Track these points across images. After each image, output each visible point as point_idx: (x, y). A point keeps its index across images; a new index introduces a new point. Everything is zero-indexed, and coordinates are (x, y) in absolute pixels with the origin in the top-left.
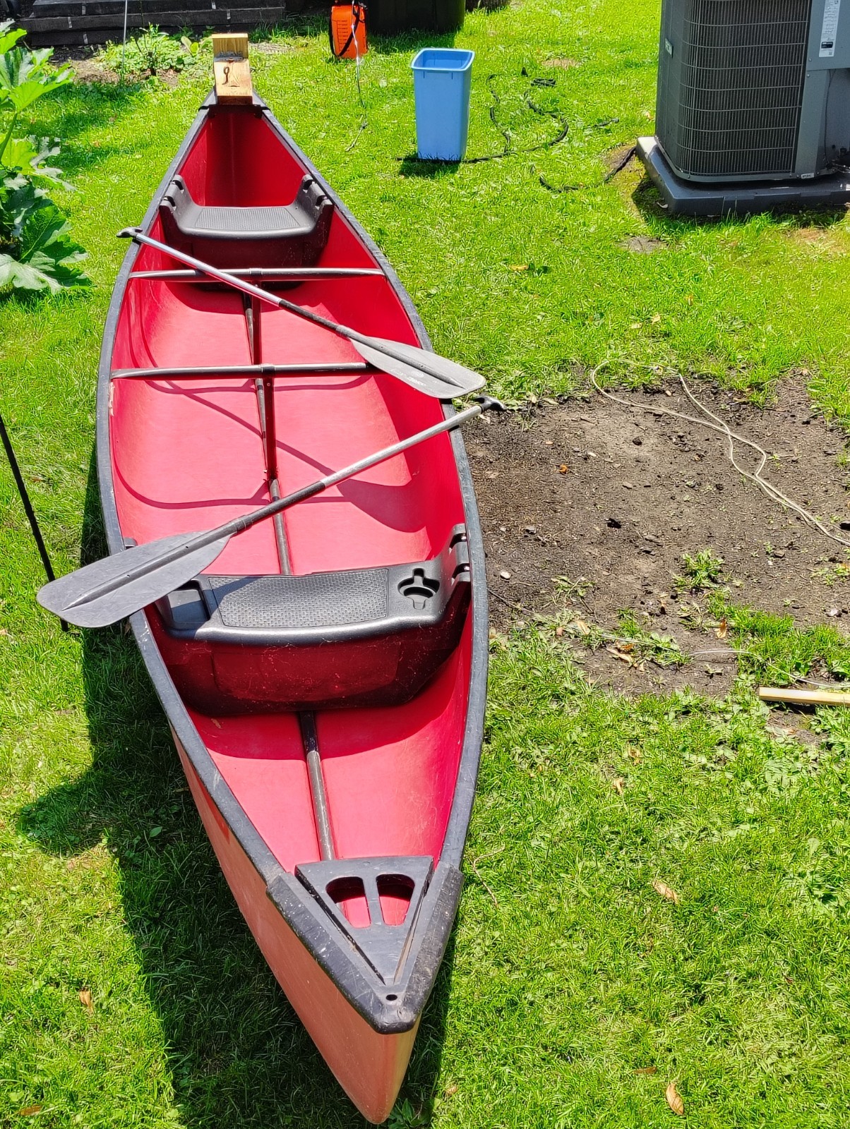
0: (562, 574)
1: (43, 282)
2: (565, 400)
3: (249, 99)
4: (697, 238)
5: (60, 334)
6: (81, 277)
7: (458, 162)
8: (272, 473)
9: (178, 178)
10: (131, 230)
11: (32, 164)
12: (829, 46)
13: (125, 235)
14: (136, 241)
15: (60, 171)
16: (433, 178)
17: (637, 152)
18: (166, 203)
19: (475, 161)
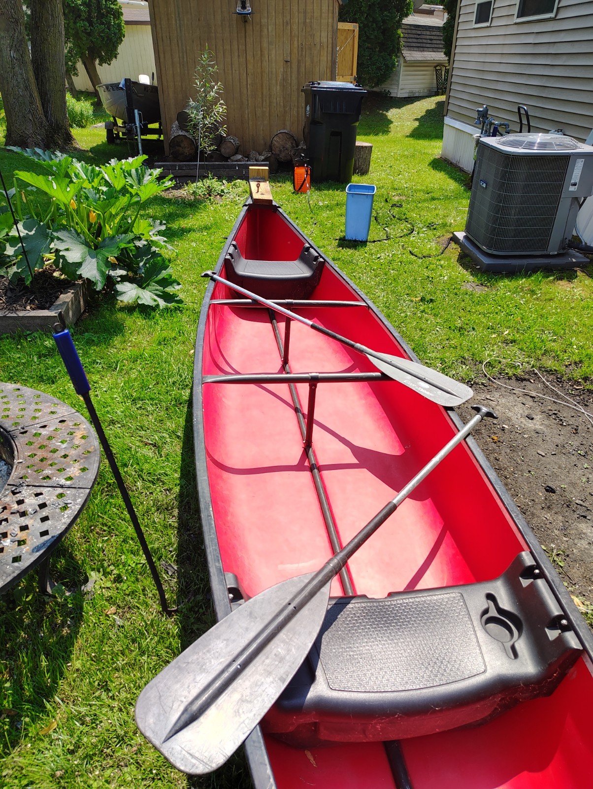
1: (155, 301)
3: (271, 201)
4: (505, 286)
5: (165, 334)
6: (178, 298)
7: (367, 241)
8: (308, 444)
9: (234, 243)
10: (209, 272)
11: (151, 233)
12: (575, 184)
13: (206, 275)
14: (213, 279)
15: (165, 239)
16: (356, 249)
17: (454, 239)
18: (228, 257)
19: (374, 242)
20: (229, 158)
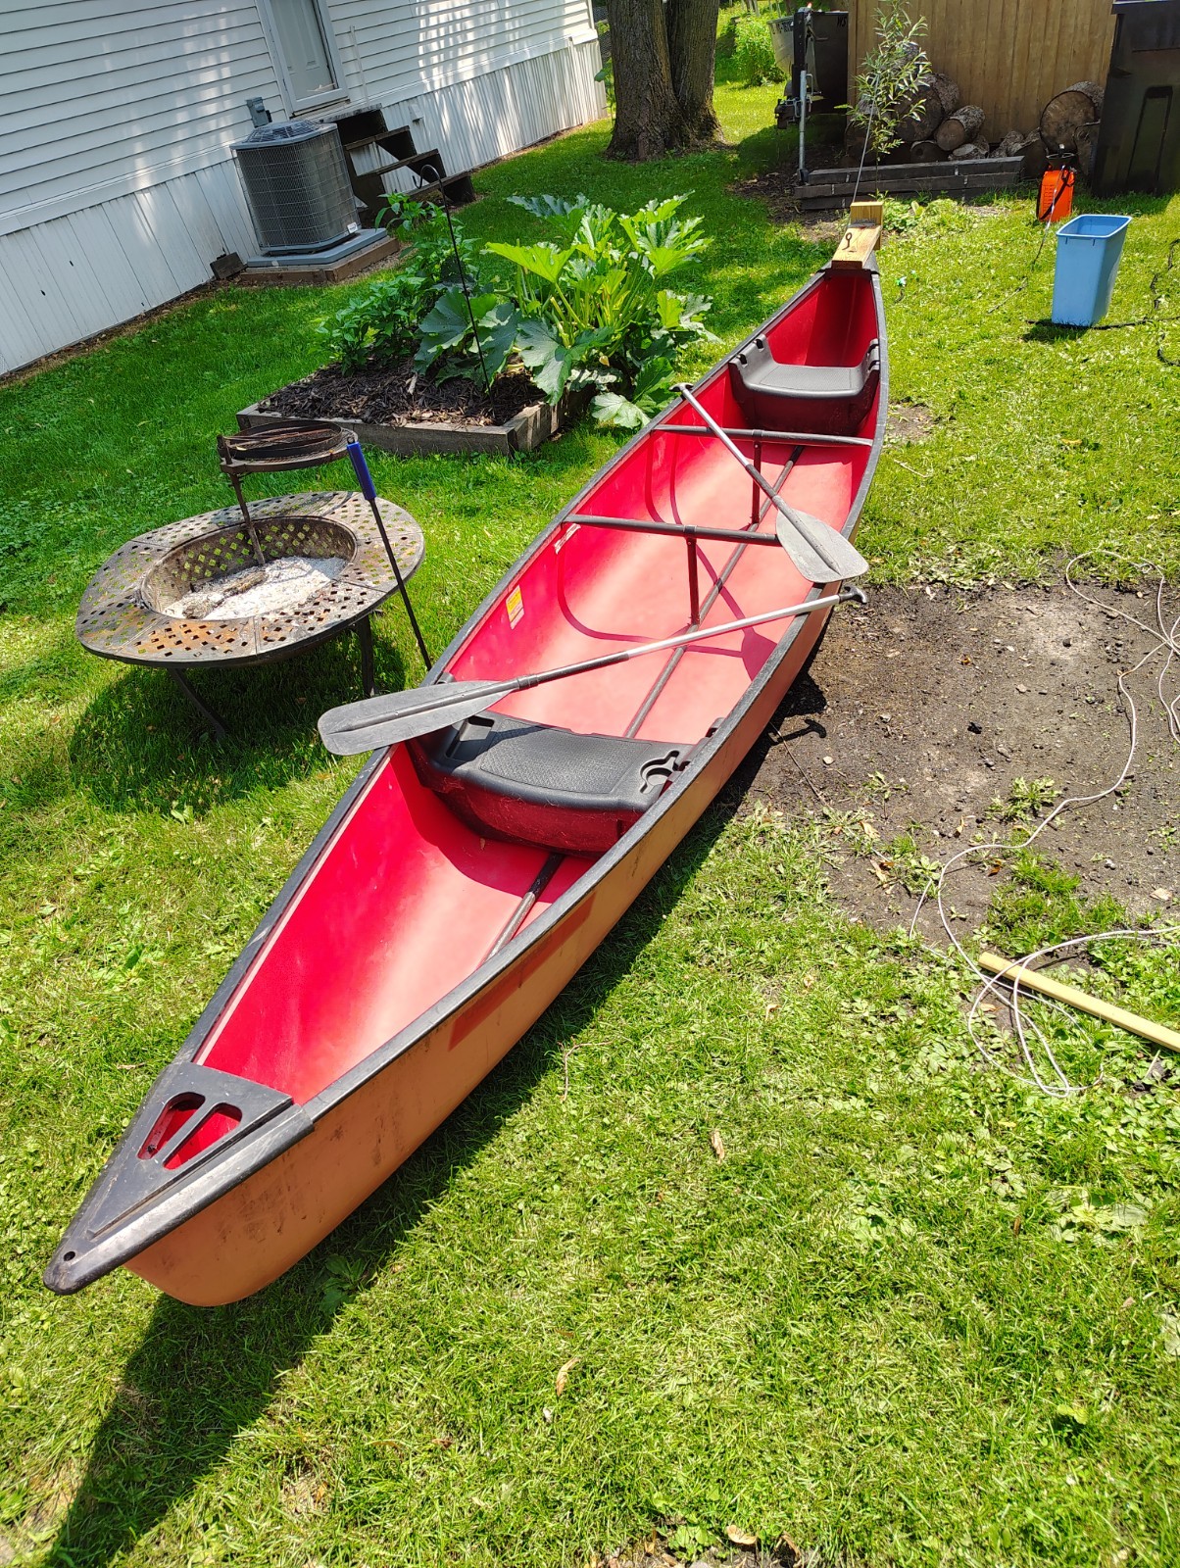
0: (884, 772)
1: (640, 421)
2: (1024, 586)
3: (860, 263)
7: (1088, 328)
8: (693, 619)
9: (762, 337)
10: (682, 385)
11: (682, 317)
13: (676, 390)
16: (1052, 343)
18: (736, 361)
19: (1107, 327)
20: (951, 152)
